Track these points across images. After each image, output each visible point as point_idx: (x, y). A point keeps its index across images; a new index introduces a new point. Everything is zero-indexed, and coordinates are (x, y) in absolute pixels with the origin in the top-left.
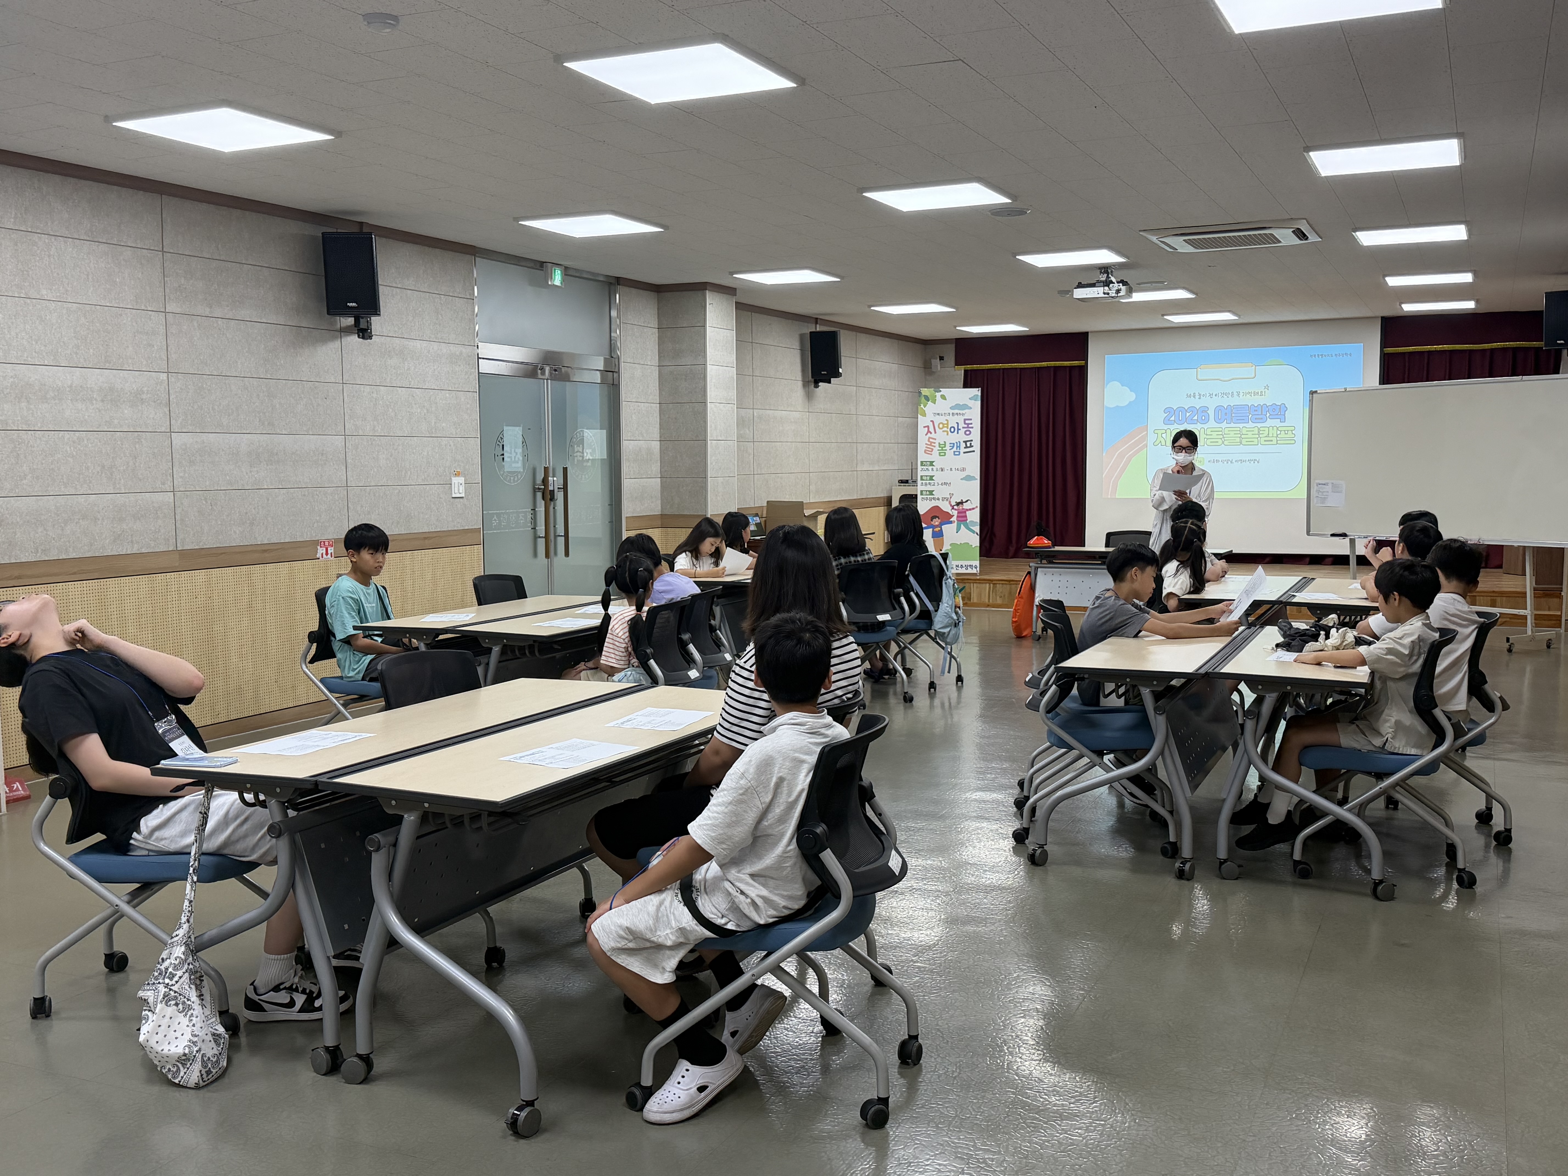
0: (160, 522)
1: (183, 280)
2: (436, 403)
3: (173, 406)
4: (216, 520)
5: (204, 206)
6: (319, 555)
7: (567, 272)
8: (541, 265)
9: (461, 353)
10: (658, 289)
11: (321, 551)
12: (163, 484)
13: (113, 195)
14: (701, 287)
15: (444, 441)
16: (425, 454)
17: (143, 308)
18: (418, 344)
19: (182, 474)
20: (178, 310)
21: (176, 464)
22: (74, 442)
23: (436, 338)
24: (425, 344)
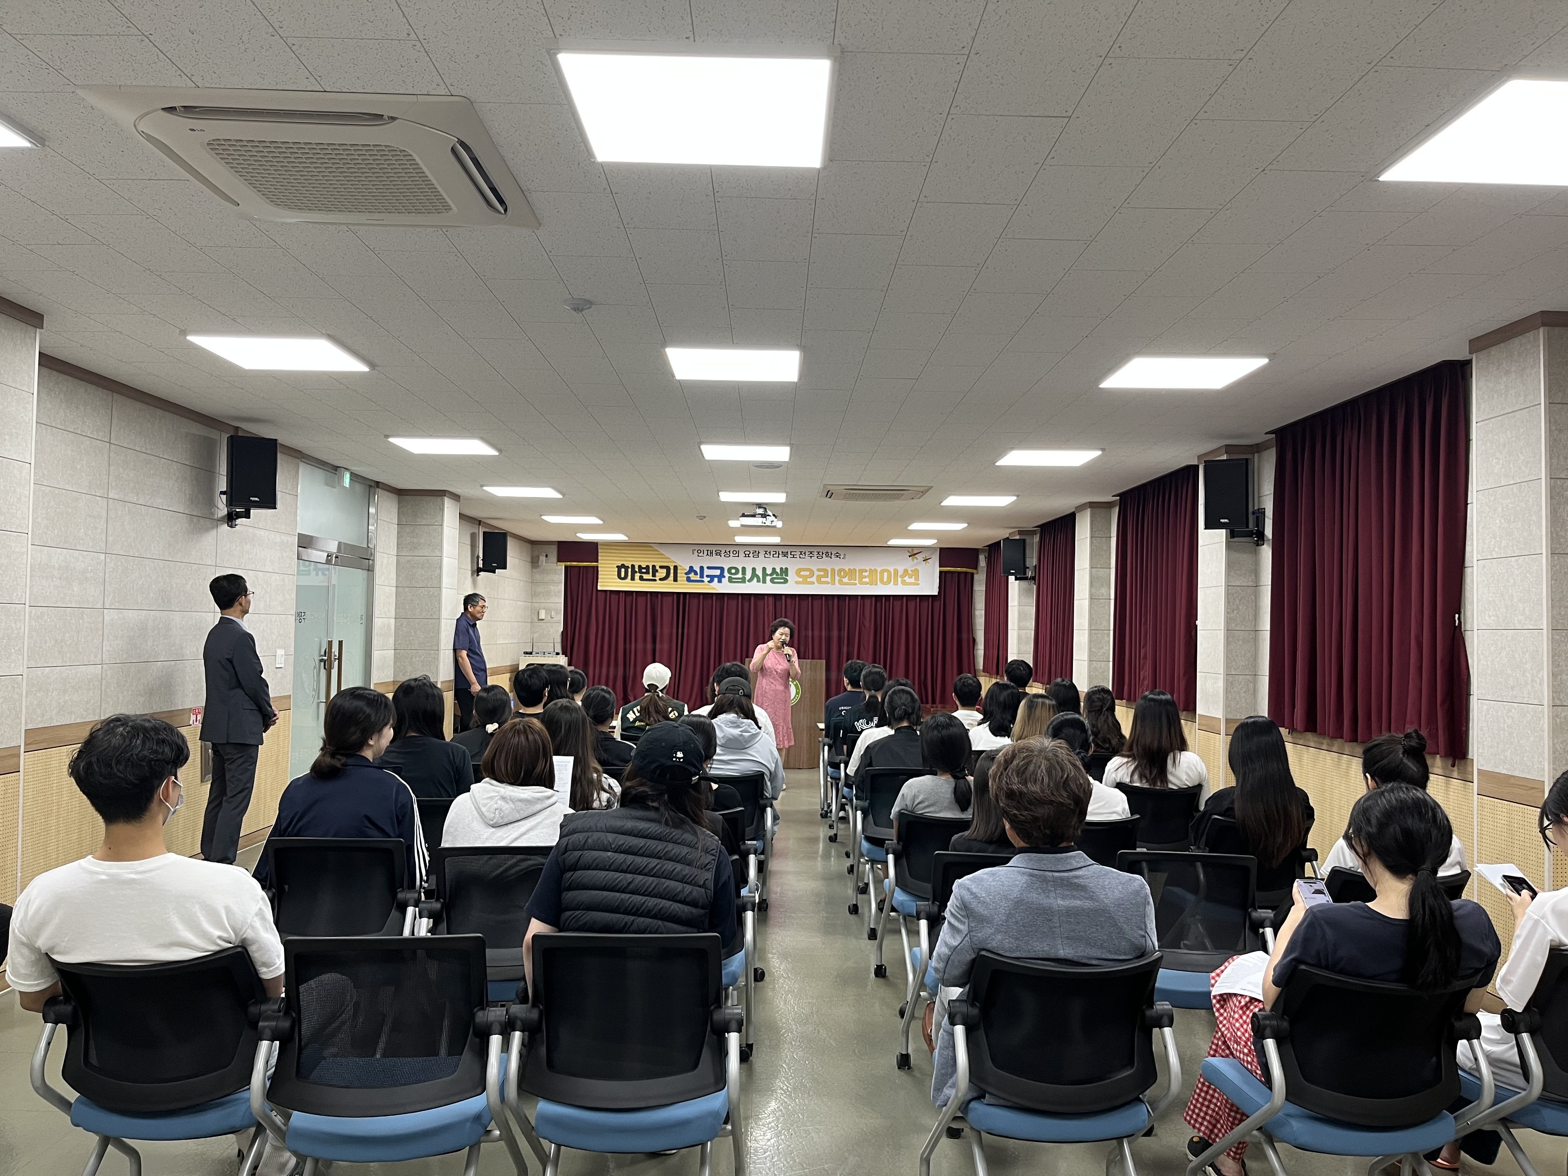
0: (91, 693)
1: (121, 470)
2: (271, 584)
3: (107, 584)
4: (128, 691)
5: (138, 405)
6: (191, 722)
7: (352, 475)
8: (335, 469)
9: (288, 542)
10: (400, 493)
11: (193, 717)
12: (96, 657)
13: (83, 390)
14: (442, 493)
15: (274, 617)
16: (262, 629)
17: (94, 493)
18: (262, 532)
19: (108, 648)
20: (116, 497)
21: (105, 638)
22: (38, 617)
23: (274, 528)
24: (267, 533)
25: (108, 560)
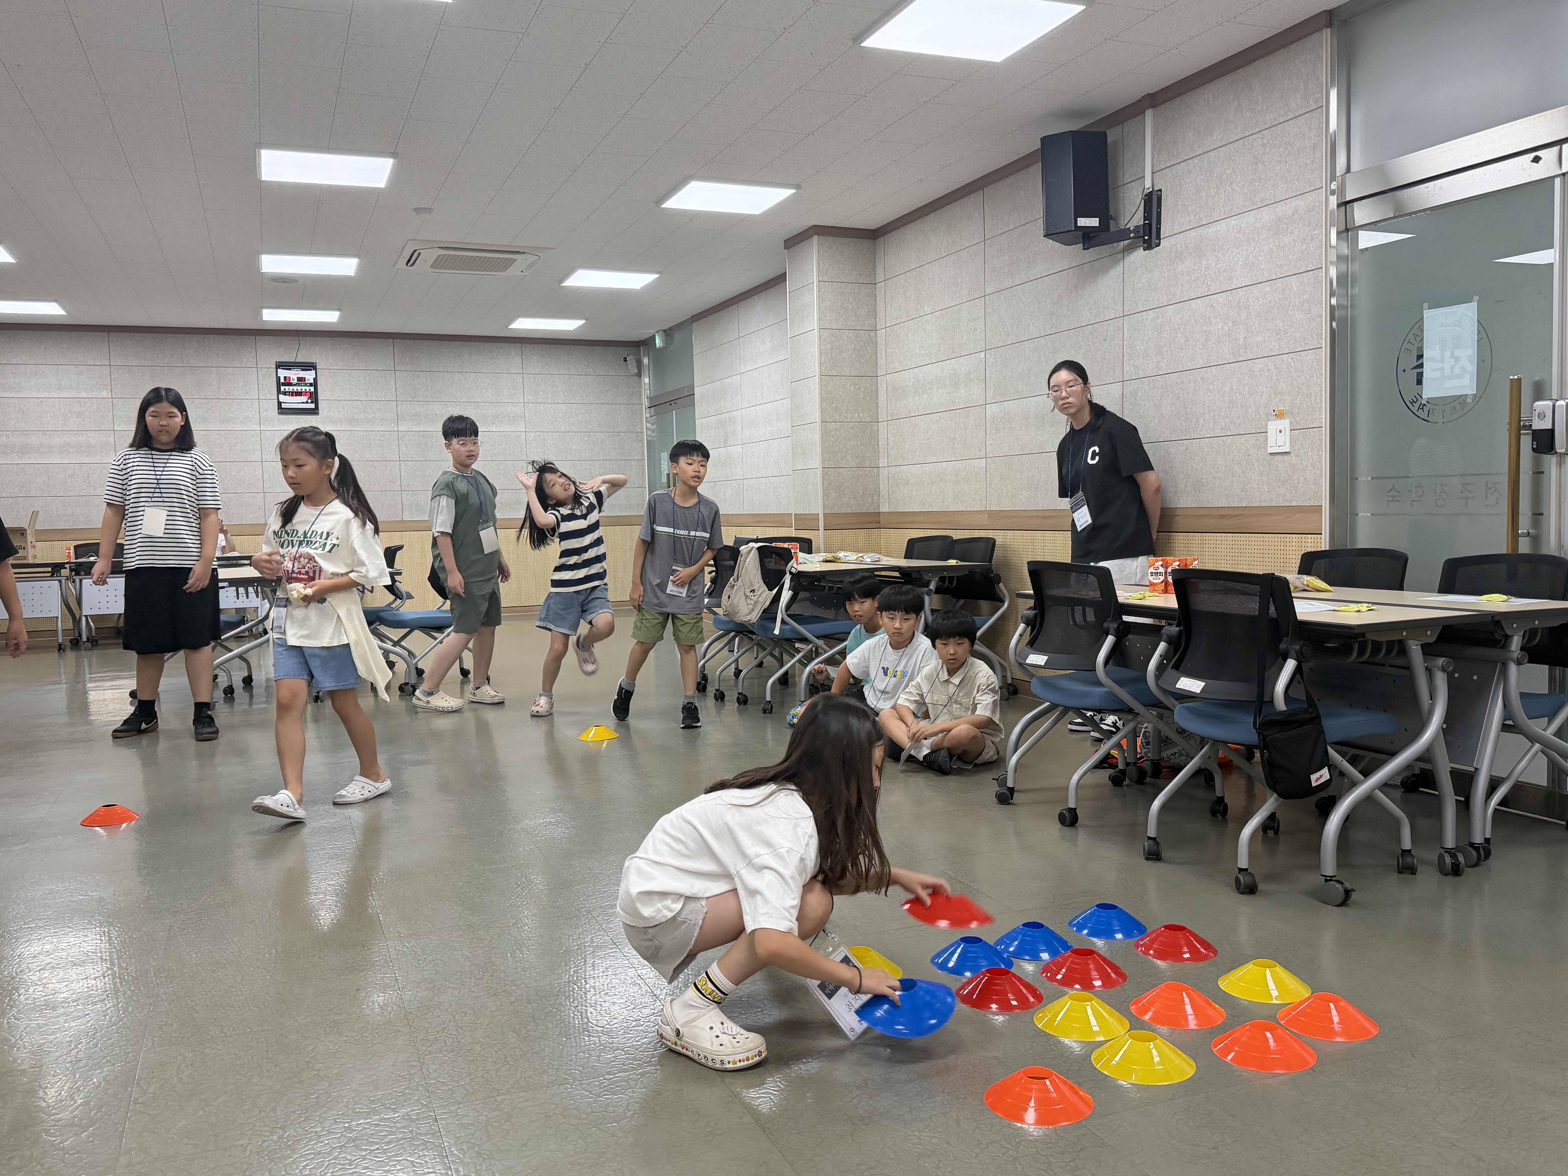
1: (996, 261)
2: (1248, 308)
3: (987, 380)
4: (1011, 484)
9: (1296, 210)
12: (980, 451)
15: (1259, 365)
16: (1227, 389)
17: (972, 298)
18: (1220, 226)
19: (991, 442)
20: (992, 290)
21: (988, 432)
24: (1234, 221)
25: (988, 356)
